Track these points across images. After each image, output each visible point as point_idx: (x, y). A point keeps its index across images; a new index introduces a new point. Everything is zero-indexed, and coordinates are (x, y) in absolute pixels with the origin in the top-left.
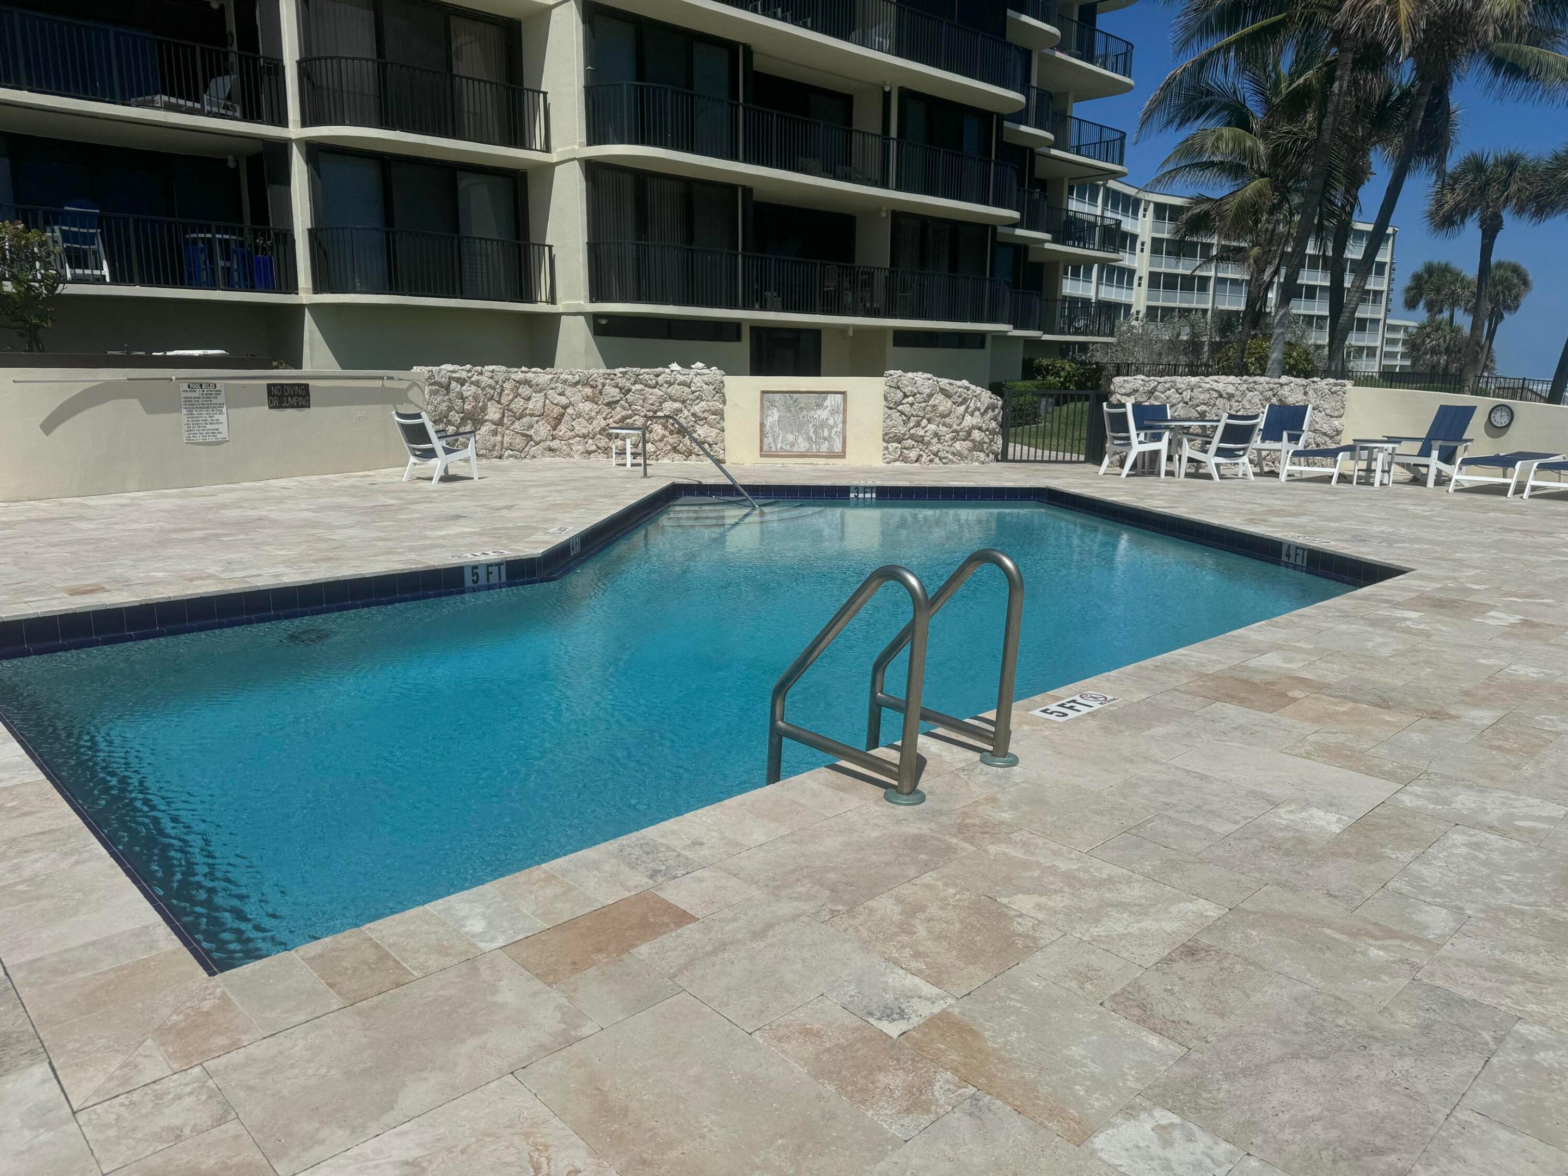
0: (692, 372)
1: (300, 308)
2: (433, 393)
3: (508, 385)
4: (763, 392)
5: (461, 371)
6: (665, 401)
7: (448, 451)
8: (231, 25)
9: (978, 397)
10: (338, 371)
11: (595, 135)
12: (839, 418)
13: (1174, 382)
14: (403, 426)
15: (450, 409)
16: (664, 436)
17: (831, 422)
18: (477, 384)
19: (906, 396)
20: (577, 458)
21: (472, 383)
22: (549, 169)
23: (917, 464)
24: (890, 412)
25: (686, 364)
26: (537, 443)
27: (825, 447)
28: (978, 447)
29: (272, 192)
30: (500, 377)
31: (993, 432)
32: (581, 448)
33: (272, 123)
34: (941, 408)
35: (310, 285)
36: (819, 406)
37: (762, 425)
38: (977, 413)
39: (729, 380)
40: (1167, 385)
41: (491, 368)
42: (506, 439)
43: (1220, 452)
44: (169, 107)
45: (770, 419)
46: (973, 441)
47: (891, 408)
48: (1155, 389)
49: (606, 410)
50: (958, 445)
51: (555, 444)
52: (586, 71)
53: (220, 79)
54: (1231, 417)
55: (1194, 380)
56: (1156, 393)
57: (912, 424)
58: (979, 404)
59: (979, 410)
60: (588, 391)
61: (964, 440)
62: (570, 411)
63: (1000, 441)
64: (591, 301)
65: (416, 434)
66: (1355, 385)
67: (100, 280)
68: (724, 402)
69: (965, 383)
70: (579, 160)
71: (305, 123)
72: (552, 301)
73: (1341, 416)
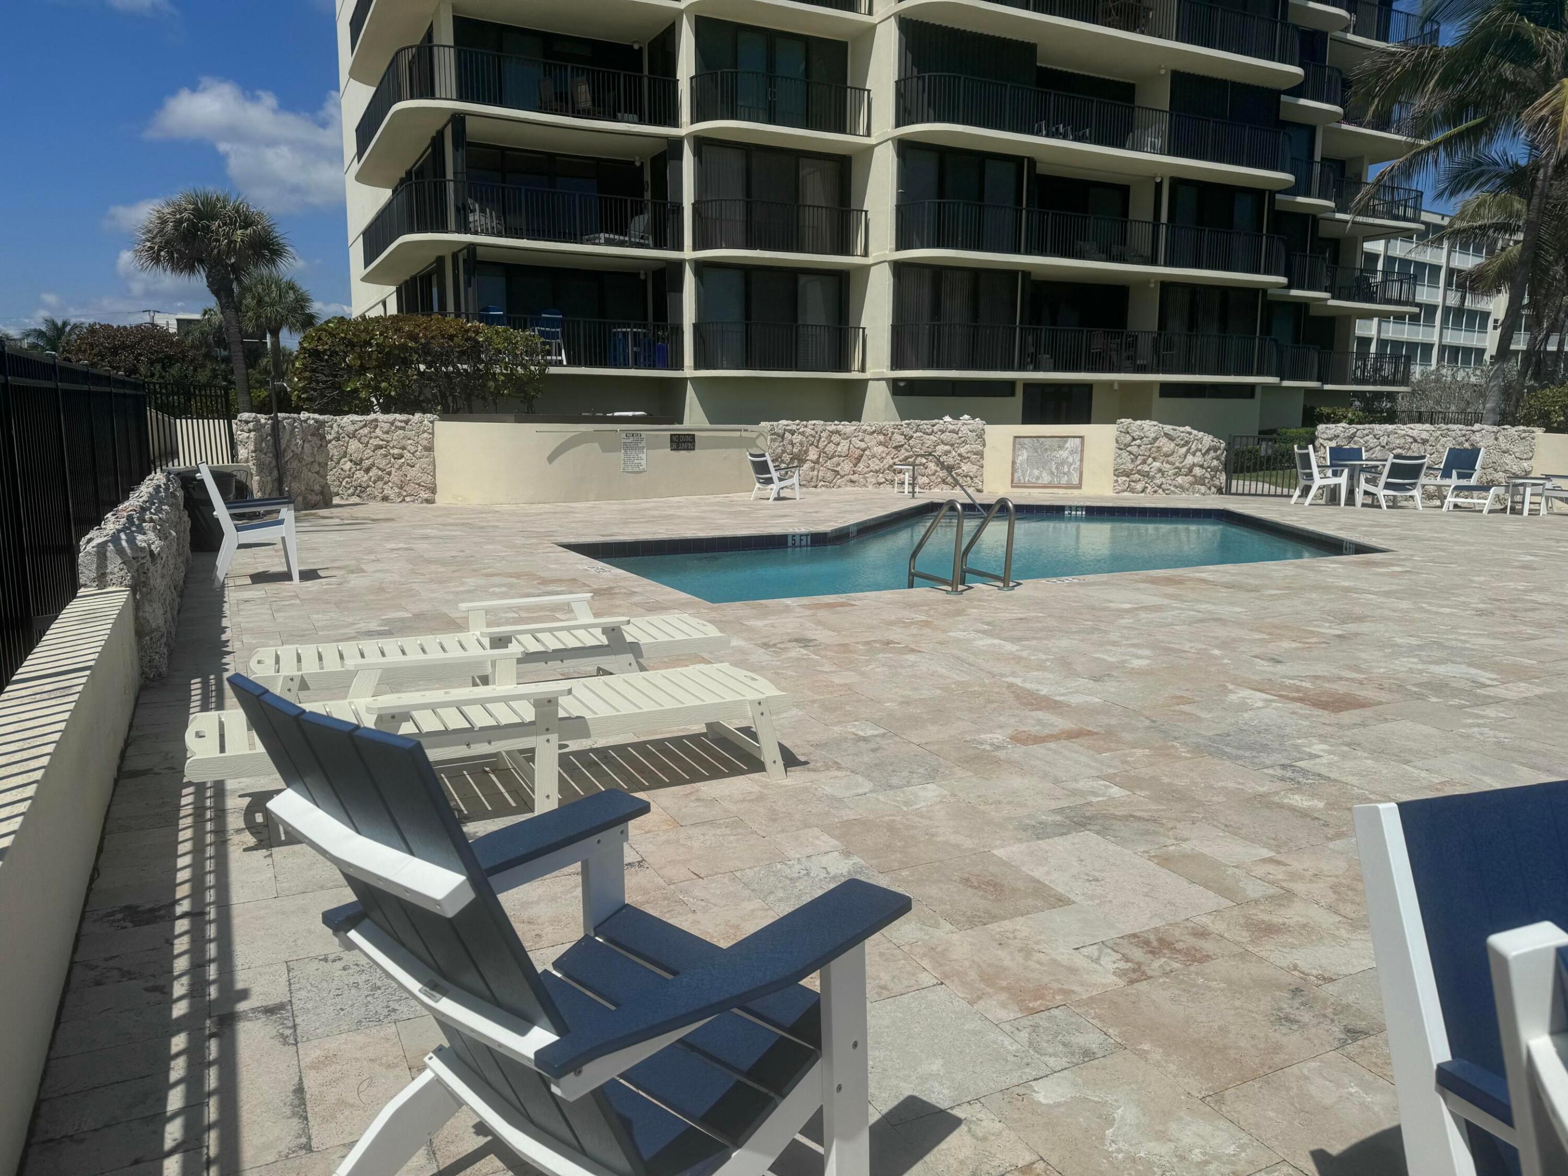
0: (960, 423)
1: (684, 381)
2: (773, 440)
3: (824, 435)
4: (1016, 437)
5: (792, 425)
6: (938, 444)
7: (781, 480)
8: (647, 177)
9: (1200, 440)
10: (709, 424)
11: (903, 242)
12: (1077, 457)
13: (1373, 429)
14: (753, 462)
15: (784, 452)
16: (936, 471)
17: (1070, 460)
18: (803, 434)
19: (1134, 439)
20: (870, 487)
21: (799, 433)
22: (866, 269)
23: (1143, 495)
24: (1120, 452)
25: (956, 417)
26: (842, 477)
27: (1064, 480)
28: (1200, 481)
29: (670, 297)
30: (819, 429)
31: (1216, 470)
32: (874, 480)
33: (673, 249)
34: (1165, 449)
35: (692, 364)
36: (1061, 447)
37: (1014, 463)
38: (1198, 454)
39: (990, 429)
40: (1365, 432)
41: (813, 422)
42: (821, 474)
44: (609, 242)
45: (1020, 458)
46: (1194, 476)
47: (1121, 449)
48: (1354, 435)
49: (894, 452)
50: (1180, 480)
51: (855, 477)
52: (898, 193)
53: (641, 217)
55: (1390, 427)
56: (1356, 439)
57: (1139, 462)
58: (1200, 446)
59: (1200, 451)
60: (881, 438)
61: (1186, 475)
62: (867, 453)
63: (1223, 477)
64: (892, 369)
65: (761, 468)
66: (1545, 431)
67: (560, 363)
68: (984, 445)
69: (1188, 428)
70: (889, 262)
71: (695, 248)
72: (863, 369)
73: (1531, 459)
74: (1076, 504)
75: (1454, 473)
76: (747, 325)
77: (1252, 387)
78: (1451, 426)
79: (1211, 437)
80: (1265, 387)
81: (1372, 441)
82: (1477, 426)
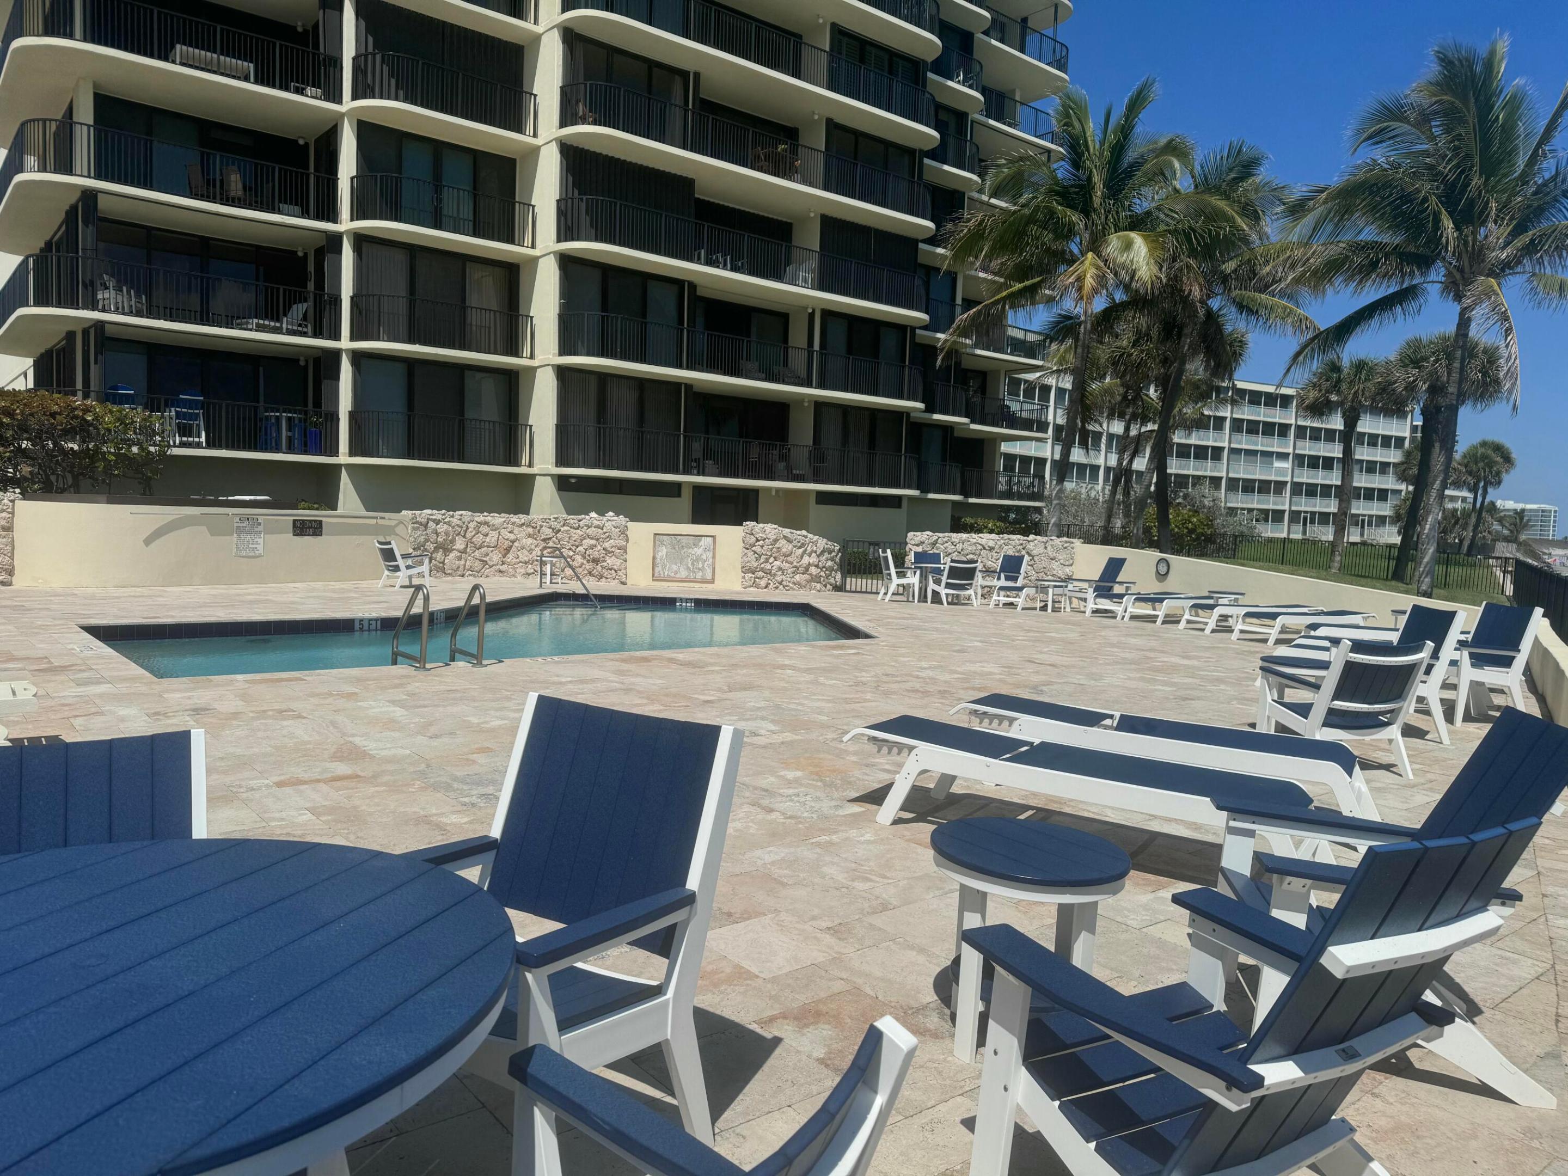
0: (605, 519)
1: (338, 467)
2: (414, 529)
3: (472, 525)
4: (656, 534)
5: (437, 514)
6: (585, 538)
7: (408, 567)
8: (311, 268)
9: (816, 543)
10: (363, 512)
11: (565, 350)
12: (710, 555)
13: (950, 537)
14: (382, 550)
15: (427, 540)
16: (583, 564)
17: (704, 557)
18: (449, 523)
19: (758, 540)
20: (519, 577)
21: (445, 523)
22: (533, 370)
23: (766, 590)
24: (746, 551)
25: (602, 513)
26: (491, 567)
27: (699, 575)
28: (817, 579)
29: (325, 384)
30: (466, 519)
31: (831, 569)
32: (523, 571)
33: (330, 338)
34: (784, 550)
35: (347, 451)
36: (695, 545)
37: (654, 558)
38: (814, 555)
39: (630, 524)
40: (945, 539)
41: (460, 512)
42: (468, 563)
43: (948, 586)
44: (260, 328)
45: (660, 554)
46: (810, 574)
47: (747, 549)
48: (936, 542)
49: (542, 544)
50: (798, 577)
51: (504, 568)
52: (560, 303)
53: (300, 305)
54: (953, 561)
55: (964, 536)
56: (937, 545)
57: (762, 561)
58: (815, 548)
59: (815, 552)
60: (530, 530)
61: (803, 574)
62: (516, 544)
63: (839, 576)
64: (557, 466)
65: (389, 555)
66: (1084, 543)
67: (198, 445)
68: (627, 541)
69: (804, 532)
70: (553, 366)
71: (352, 339)
72: (530, 465)
73: (1071, 565)
74: (687, 596)
75: (1002, 575)
76: (409, 416)
77: (899, 498)
78: (1012, 536)
79: (825, 540)
80: (910, 498)
81: (951, 548)
82: (1032, 537)
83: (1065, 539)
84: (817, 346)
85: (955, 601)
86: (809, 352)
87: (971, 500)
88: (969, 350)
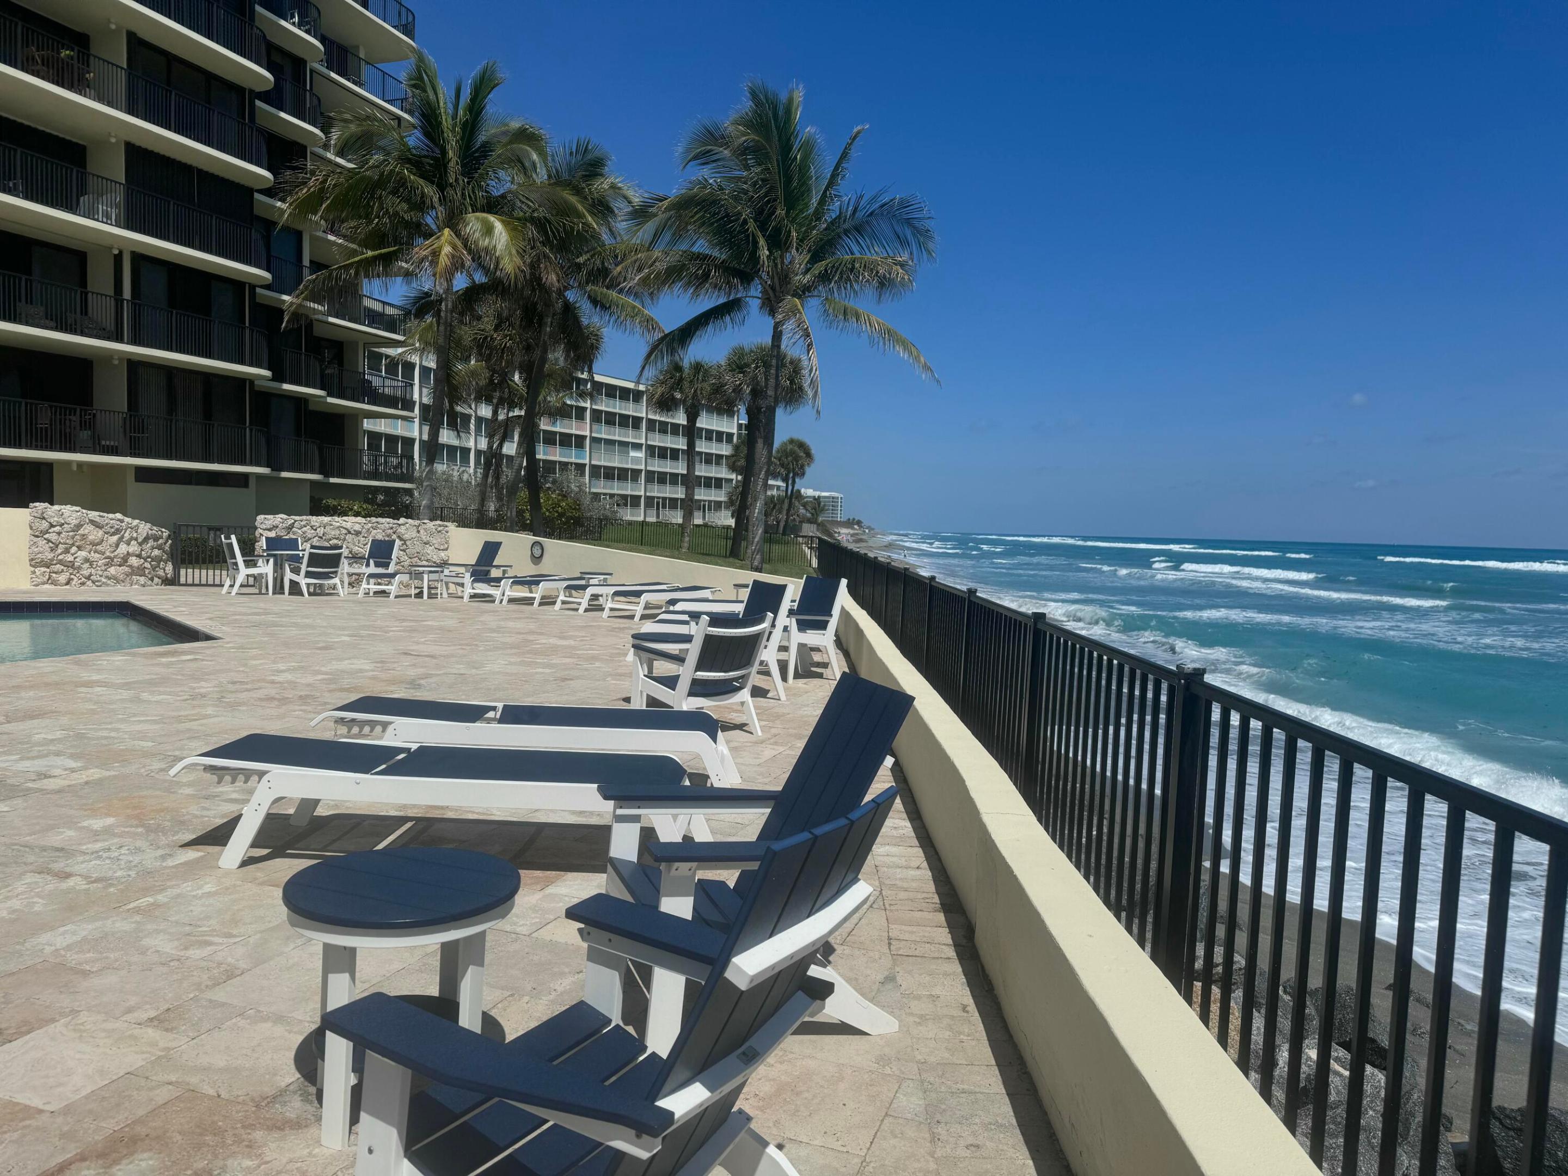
9: (136, 529)
13: (309, 521)
19: (52, 526)
23: (67, 587)
24: (36, 539)
28: (140, 571)
31: (158, 560)
34: (91, 537)
38: (133, 542)
40: (303, 523)
43: (309, 575)
46: (130, 566)
47: (37, 537)
48: (292, 526)
50: (112, 570)
54: (313, 547)
55: (326, 519)
56: (294, 529)
57: (59, 551)
58: (135, 535)
59: (136, 539)
61: (120, 566)
63: (169, 568)
66: (458, 526)
69: (119, 516)
73: (447, 549)
75: (372, 562)
77: (245, 476)
78: (380, 520)
79: (149, 525)
80: (259, 477)
81: (310, 533)
82: (402, 520)
83: (439, 522)
84: (127, 293)
85: (317, 592)
86: (116, 300)
87: (332, 480)
88: (320, 317)
